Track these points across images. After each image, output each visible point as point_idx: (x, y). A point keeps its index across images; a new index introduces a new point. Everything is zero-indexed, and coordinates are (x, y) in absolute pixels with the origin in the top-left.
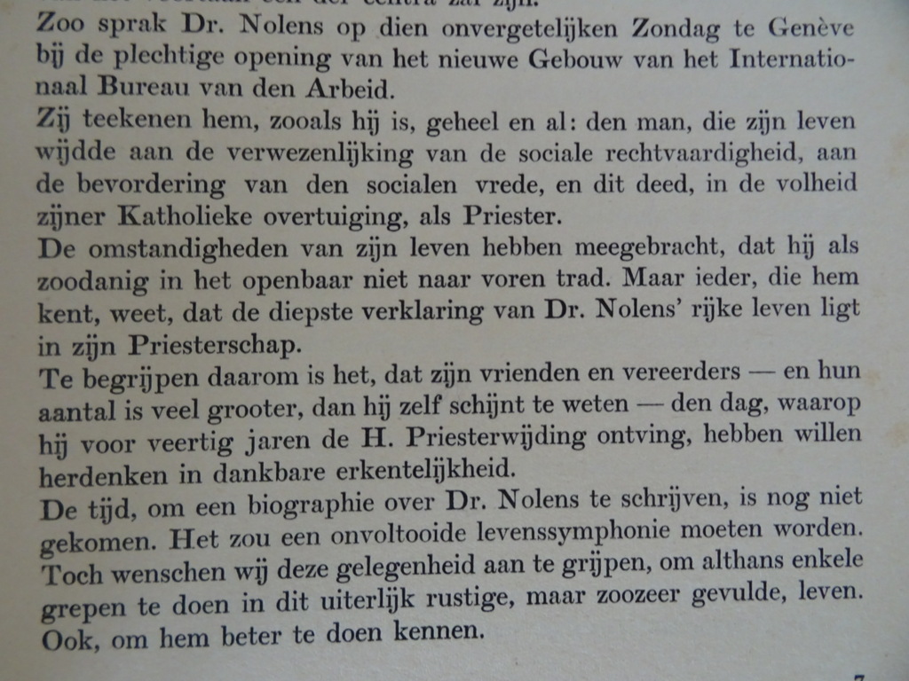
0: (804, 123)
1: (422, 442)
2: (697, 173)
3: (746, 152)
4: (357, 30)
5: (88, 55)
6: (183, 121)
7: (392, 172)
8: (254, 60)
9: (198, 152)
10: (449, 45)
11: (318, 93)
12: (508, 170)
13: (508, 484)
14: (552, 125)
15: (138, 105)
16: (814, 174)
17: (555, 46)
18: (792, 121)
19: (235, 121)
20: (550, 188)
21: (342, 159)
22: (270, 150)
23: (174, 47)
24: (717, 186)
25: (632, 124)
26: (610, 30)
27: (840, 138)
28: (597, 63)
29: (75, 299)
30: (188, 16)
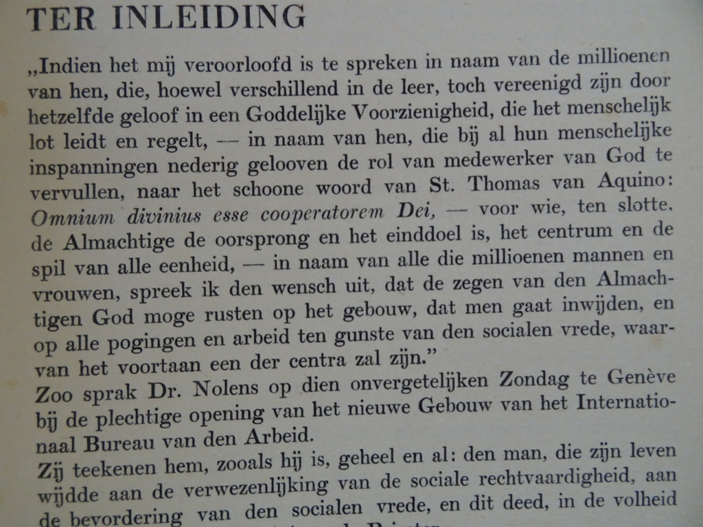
0: (636, 452)
2: (552, 493)
3: (590, 475)
4: (283, 389)
5: (76, 421)
6: (150, 469)
7: (311, 499)
8: (204, 417)
9: (162, 492)
10: (356, 397)
11: (254, 441)
12: (402, 494)
14: (436, 457)
15: (115, 459)
16: (643, 492)
17: (439, 395)
18: (626, 450)
19: (191, 467)
20: (435, 508)
21: (273, 491)
22: (216, 488)
23: (143, 411)
24: (567, 503)
25: (499, 455)
26: (482, 381)
27: (665, 464)
28: (472, 407)
30: (153, 385)
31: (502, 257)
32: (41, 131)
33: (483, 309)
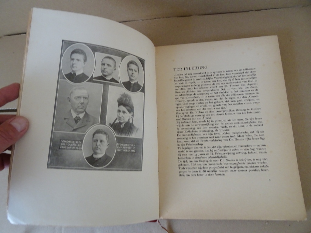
0: (256, 119)
1: (217, 154)
2: (245, 125)
3: (250, 122)
4: (207, 112)
5: (181, 116)
6: (190, 122)
7: (212, 126)
8: (197, 116)
9: (192, 125)
10: (217, 113)
11: (204, 119)
12: (224, 125)
13: (227, 159)
14: (228, 120)
15: (186, 121)
16: (258, 124)
17: (228, 112)
18: (255, 119)
19: (196, 122)
20: (229, 127)
21: (206, 125)
22: (199, 125)
23: (189, 115)
24: (247, 126)
25: (237, 120)
26: (234, 111)
27: (260, 120)
28: (233, 114)
29: (181, 140)
30: (190, 112)
31: (235, 95)
32: (176, 82)
33: (233, 101)
